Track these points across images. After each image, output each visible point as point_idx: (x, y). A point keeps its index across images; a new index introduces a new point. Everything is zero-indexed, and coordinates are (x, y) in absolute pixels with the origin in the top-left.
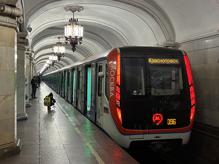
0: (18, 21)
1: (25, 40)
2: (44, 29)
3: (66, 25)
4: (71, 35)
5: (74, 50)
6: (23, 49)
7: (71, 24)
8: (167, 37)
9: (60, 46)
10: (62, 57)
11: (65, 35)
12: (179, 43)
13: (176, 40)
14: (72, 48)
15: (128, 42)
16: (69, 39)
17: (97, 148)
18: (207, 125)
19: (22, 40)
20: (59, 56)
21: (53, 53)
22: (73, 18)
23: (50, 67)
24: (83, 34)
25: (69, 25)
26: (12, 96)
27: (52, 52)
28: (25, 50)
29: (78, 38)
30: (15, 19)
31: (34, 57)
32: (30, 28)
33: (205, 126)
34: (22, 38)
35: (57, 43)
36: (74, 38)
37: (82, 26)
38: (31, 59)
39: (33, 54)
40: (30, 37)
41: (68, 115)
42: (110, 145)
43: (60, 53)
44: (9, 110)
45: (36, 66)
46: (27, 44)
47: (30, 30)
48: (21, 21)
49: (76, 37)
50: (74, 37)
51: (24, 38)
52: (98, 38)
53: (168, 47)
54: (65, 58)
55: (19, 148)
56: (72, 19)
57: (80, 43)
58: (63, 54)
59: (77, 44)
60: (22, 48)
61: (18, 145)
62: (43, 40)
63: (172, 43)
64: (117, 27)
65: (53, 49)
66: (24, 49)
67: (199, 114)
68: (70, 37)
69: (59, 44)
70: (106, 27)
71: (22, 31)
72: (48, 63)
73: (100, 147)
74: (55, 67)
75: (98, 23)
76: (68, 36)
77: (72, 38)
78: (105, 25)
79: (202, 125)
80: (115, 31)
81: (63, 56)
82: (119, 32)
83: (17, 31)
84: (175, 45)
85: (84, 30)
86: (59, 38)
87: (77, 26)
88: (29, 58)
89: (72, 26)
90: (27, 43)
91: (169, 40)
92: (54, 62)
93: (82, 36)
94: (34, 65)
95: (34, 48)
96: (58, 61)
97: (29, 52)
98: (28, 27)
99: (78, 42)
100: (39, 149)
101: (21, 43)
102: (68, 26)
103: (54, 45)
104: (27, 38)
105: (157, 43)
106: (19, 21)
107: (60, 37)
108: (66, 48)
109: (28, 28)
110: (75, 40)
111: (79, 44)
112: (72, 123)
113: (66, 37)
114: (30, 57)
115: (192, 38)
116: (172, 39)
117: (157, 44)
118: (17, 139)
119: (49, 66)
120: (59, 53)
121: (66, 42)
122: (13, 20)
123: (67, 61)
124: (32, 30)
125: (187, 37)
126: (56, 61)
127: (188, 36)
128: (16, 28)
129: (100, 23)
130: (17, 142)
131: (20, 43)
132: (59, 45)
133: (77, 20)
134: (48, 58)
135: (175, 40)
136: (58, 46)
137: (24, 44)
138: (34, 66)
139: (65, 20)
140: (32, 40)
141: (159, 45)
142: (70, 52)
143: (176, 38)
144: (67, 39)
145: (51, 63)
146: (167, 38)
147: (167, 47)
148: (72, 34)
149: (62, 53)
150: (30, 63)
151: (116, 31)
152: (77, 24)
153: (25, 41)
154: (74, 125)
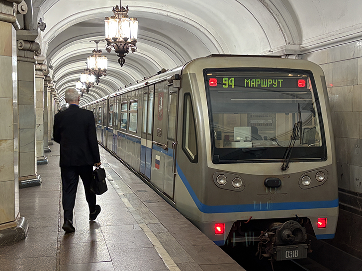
0: (18, 11)
1: (34, 44)
2: (69, 26)
3: (107, 18)
4: (117, 37)
5: (122, 62)
6: (31, 60)
7: (117, 15)
8: (288, 37)
9: (99, 56)
10: (103, 76)
11: (107, 37)
12: (309, 47)
13: (303, 42)
14: (119, 60)
15: (220, 48)
16: (112, 43)
17: (158, 232)
18: (356, 194)
19: (28, 46)
20: (98, 74)
21: (87, 70)
22: (119, 5)
23: (82, 95)
24: (138, 34)
25: (113, 17)
26: (9, 141)
27: (85, 67)
28: (34, 62)
29: (129, 41)
30: (13, 7)
31: (54, 76)
32: (43, 23)
33: (353, 195)
34: (29, 41)
35: (94, 51)
36: (121, 42)
37: (135, 19)
38: (47, 80)
39: (51, 71)
40: (44, 39)
41: (113, 177)
42: (182, 226)
43: (99, 69)
44: (3, 166)
45: (58, 94)
46: (38, 53)
47: (43, 26)
48: (23, 10)
49: (126, 39)
50: (121, 40)
51: (33, 42)
52: (166, 41)
53: (289, 55)
54: (108, 78)
55: (23, 232)
56: (117, 6)
57: (133, 50)
58: (105, 71)
59: (127, 52)
60: (29, 60)
61: (21, 227)
62: (69, 46)
63: (296, 48)
64: (200, 20)
65: (86, 63)
66: (33, 60)
67: (342, 174)
68: (115, 39)
69: (97, 53)
70: (180, 20)
71: (29, 30)
72: (79, 88)
73: (163, 230)
74: (90, 95)
75: (165, 13)
76: (110, 38)
77: (119, 42)
78: (178, 17)
79: (347, 194)
80: (196, 28)
81: (105, 75)
82: (202, 29)
83: (16, 28)
84: (301, 51)
85: (140, 28)
86: (97, 43)
87: (127, 19)
88: (43, 78)
89: (118, 20)
90: (37, 51)
91: (292, 43)
92: (89, 86)
93: (136, 38)
94: (53, 91)
95: (53, 61)
96: (95, 84)
97: (44, 67)
98: (38, 21)
99: (130, 48)
100: (59, 234)
101: (28, 50)
102: (111, 20)
103: (88, 55)
104: (37, 41)
105: (269, 49)
106: (20, 10)
107: (99, 41)
108: (110, 60)
109: (39, 23)
110: (123, 44)
111: (130, 51)
112: (118, 191)
113: (107, 40)
114: (46, 76)
115: (331, 39)
116: (297, 42)
117: (270, 51)
118: (19, 216)
119: (81, 93)
120: (97, 69)
121: (107, 49)
122: (9, 8)
123: (113, 84)
124: (45, 26)
125: (322, 37)
126: (93, 84)
127: (325, 36)
128: (13, 23)
129: (169, 14)
130: (20, 221)
131: (25, 50)
132: (97, 55)
133: (128, 9)
134: (78, 80)
135: (301, 42)
136: (95, 57)
137: (32, 53)
138: (53, 93)
139: (105, 9)
140: (47, 46)
141: (272, 52)
142: (116, 67)
143: (304, 39)
144: (109, 43)
145: (85, 87)
146: (287, 39)
147: (286, 55)
148: (118, 33)
149: (102, 69)
150: (46, 87)
151: (198, 29)
152: (126, 16)
153: (34, 47)
154: (121, 193)
